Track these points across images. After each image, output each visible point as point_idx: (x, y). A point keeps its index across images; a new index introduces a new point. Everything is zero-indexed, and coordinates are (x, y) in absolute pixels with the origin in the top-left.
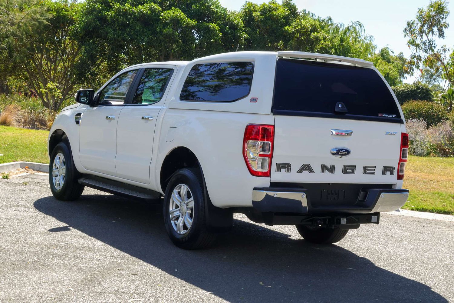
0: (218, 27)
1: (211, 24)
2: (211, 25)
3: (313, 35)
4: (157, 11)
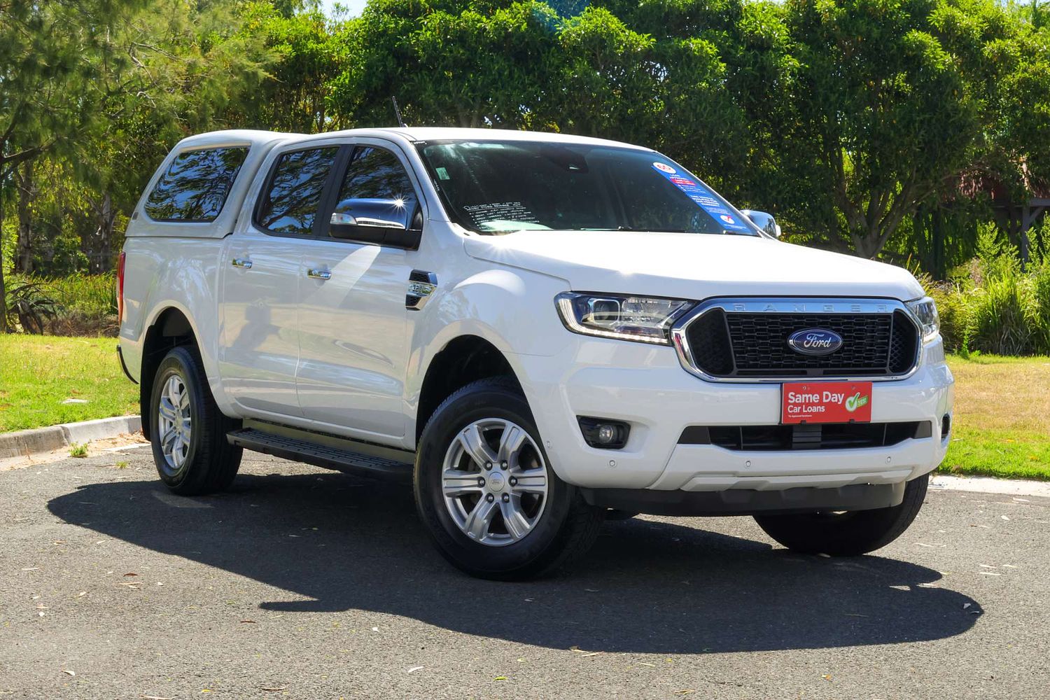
0: (713, 46)
1: (693, 40)
2: (695, 44)
3: (990, 48)
4: (547, 19)
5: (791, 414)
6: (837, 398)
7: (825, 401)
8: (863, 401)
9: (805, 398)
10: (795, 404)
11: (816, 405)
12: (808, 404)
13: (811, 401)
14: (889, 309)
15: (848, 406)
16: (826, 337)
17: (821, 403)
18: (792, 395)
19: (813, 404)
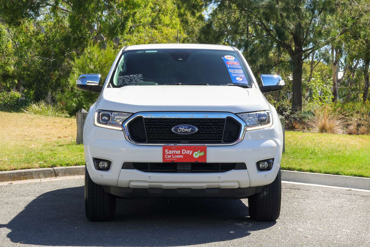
5: (166, 158)
6: (189, 152)
7: (183, 153)
8: (202, 154)
9: (173, 152)
10: (168, 154)
11: (179, 155)
12: (174, 155)
13: (176, 153)
14: (224, 116)
15: (194, 156)
16: (189, 128)
17: (181, 154)
18: (167, 151)
19: (177, 155)
